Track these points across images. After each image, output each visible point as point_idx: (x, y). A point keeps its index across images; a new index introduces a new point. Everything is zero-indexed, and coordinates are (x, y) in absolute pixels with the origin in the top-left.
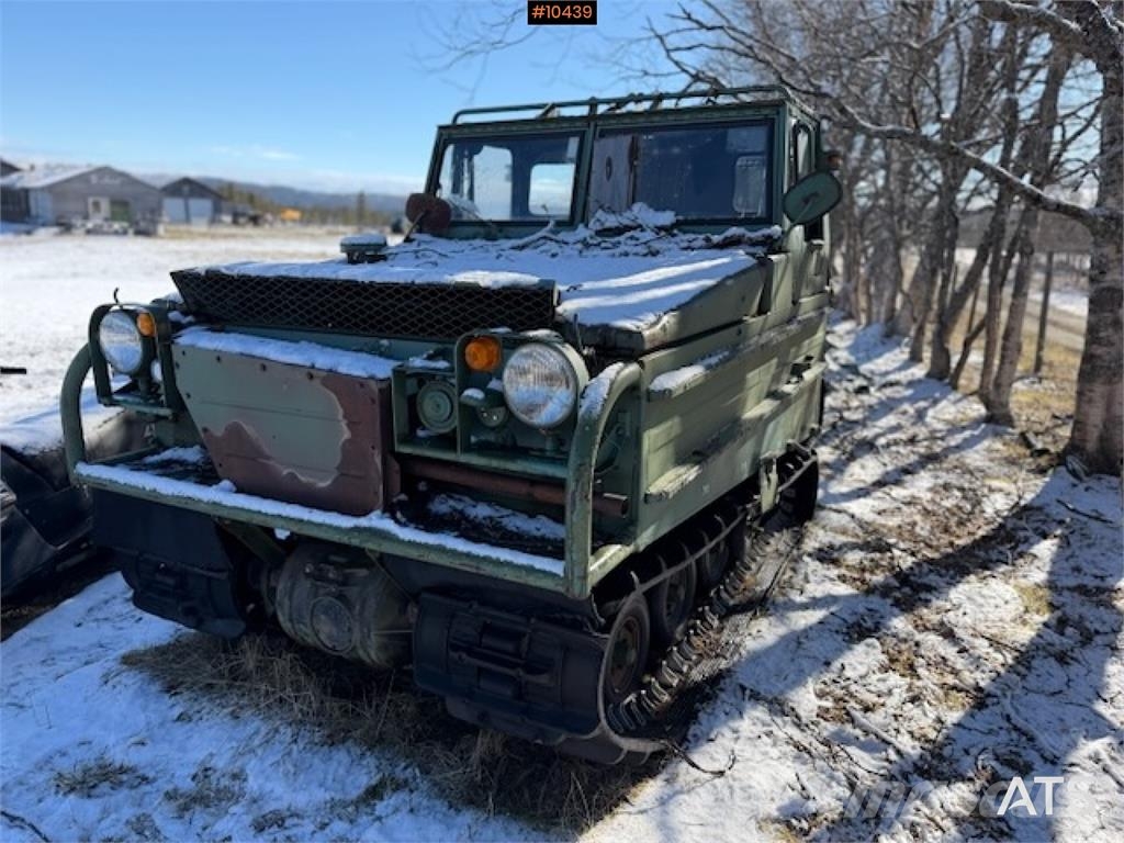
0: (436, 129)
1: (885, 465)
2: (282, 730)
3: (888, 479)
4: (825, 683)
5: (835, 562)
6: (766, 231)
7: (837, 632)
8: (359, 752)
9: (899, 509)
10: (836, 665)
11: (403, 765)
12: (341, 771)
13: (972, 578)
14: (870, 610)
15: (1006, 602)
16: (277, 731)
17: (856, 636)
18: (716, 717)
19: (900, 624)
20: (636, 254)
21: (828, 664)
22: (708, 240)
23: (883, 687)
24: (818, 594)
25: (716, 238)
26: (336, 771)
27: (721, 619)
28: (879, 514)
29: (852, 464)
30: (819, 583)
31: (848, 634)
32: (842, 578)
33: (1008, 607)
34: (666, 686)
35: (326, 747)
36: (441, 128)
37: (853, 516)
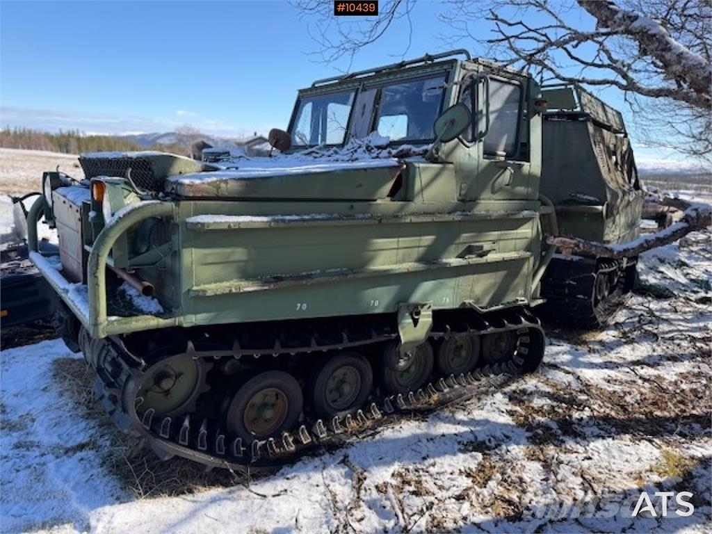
0: (297, 93)
1: (654, 351)
2: (70, 404)
3: (647, 361)
4: (407, 470)
5: (520, 402)
6: (425, 147)
7: (459, 443)
8: (92, 425)
9: (634, 382)
10: (431, 461)
11: (107, 438)
12: (75, 432)
13: (628, 437)
14: (505, 436)
15: (639, 460)
16: (67, 405)
17: (471, 448)
18: (307, 467)
19: (517, 451)
20: (343, 161)
21: (424, 459)
22: (390, 153)
23: (447, 484)
24: (478, 418)
25: (394, 152)
26: (72, 431)
27: (383, 415)
28: (609, 382)
29: (626, 346)
30: (489, 411)
31: (466, 445)
32: (511, 413)
33: (638, 463)
34: (297, 441)
35: (81, 419)
36: (301, 91)
37: (578, 378)
